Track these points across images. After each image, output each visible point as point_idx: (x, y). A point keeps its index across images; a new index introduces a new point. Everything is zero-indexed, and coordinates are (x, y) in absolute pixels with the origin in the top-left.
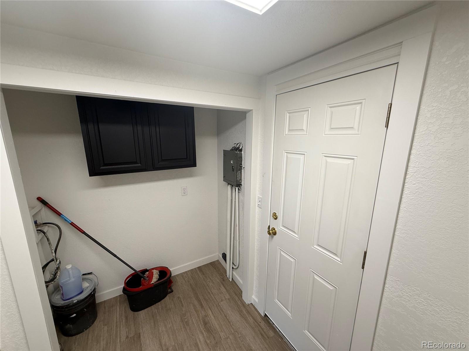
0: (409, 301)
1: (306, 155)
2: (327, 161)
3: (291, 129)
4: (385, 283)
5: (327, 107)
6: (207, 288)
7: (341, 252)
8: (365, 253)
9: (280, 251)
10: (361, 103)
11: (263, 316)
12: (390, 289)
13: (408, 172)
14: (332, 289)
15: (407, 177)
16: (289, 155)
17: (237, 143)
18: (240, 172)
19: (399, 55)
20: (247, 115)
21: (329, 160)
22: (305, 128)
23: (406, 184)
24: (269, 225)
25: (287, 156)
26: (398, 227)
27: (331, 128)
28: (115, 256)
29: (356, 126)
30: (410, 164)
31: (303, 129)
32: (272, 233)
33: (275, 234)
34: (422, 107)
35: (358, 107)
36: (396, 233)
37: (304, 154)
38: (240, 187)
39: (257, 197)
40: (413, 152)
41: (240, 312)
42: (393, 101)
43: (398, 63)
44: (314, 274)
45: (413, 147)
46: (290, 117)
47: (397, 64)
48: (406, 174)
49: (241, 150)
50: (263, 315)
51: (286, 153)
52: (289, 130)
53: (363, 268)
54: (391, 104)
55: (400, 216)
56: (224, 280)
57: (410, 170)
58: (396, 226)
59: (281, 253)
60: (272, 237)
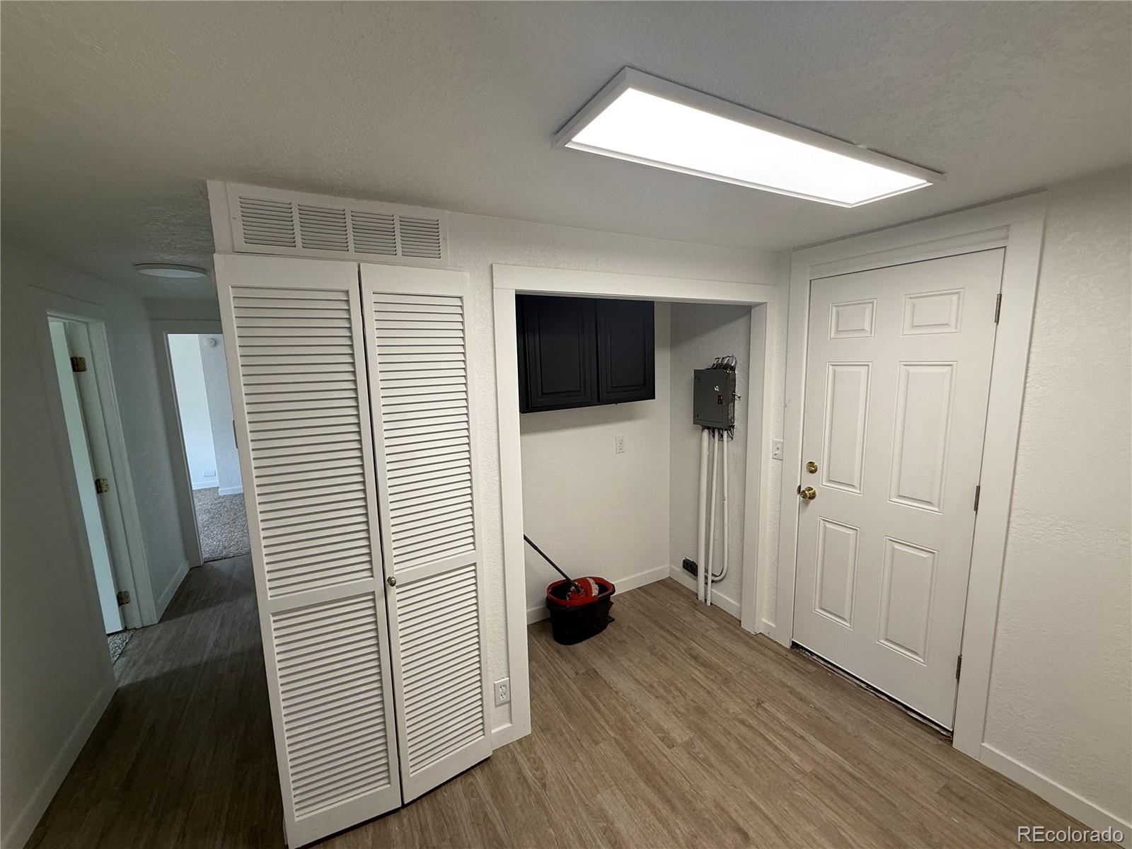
0: (1044, 535)
1: (870, 366)
2: (908, 373)
3: (842, 329)
4: (1009, 522)
5: (904, 299)
6: (671, 614)
7: (940, 499)
8: (978, 488)
9: (824, 524)
10: (958, 293)
11: (789, 648)
12: (1016, 529)
13: (1028, 375)
14: (925, 556)
15: (1028, 380)
16: (837, 369)
17: (721, 356)
18: (732, 404)
19: (1007, 238)
20: (752, 310)
21: (911, 369)
22: (867, 327)
23: (1027, 389)
24: (799, 484)
25: (835, 372)
26: (1021, 444)
27: (913, 326)
28: (536, 548)
29: (953, 322)
30: (1030, 365)
31: (864, 330)
32: (807, 496)
33: (813, 497)
34: (1040, 298)
35: (955, 297)
36: (1020, 452)
37: (868, 365)
38: (730, 430)
39: (771, 443)
40: (1033, 350)
41: (747, 644)
42: (1003, 291)
43: (1005, 247)
44: (894, 543)
45: (1033, 344)
46: (838, 313)
47: (1004, 249)
48: (1026, 377)
49: (733, 369)
50: (788, 645)
51: (832, 365)
52: (838, 331)
53: (976, 509)
54: (1001, 295)
55: (1022, 430)
56: (696, 604)
57: (1031, 371)
58: (1018, 443)
59: (825, 526)
60: (807, 504)
